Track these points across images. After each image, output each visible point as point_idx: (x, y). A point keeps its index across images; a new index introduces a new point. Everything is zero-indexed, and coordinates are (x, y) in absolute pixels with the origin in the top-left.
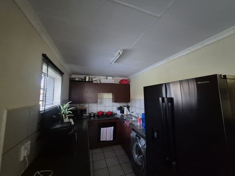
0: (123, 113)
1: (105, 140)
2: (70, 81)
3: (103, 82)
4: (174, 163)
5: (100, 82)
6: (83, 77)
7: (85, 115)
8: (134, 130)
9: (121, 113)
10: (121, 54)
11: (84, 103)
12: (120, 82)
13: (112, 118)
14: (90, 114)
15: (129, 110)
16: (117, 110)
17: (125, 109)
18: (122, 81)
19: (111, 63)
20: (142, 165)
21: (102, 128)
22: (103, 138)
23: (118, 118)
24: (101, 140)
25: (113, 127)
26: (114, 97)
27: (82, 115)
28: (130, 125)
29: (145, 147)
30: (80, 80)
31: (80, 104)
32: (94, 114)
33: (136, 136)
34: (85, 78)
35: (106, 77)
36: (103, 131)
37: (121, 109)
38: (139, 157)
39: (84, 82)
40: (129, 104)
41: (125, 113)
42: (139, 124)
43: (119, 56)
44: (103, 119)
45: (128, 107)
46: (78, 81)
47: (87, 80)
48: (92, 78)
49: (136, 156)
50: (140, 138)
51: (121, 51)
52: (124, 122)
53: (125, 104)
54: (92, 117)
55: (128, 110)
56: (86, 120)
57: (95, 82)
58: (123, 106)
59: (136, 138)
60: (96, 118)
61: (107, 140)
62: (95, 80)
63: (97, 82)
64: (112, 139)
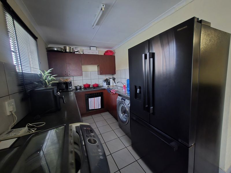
0: (110, 85)
1: (94, 109)
2: (47, 51)
3: (86, 53)
4: (152, 107)
5: (83, 53)
6: (62, 47)
7: (70, 87)
8: (120, 95)
9: (107, 85)
10: (103, 9)
11: (68, 76)
12: (104, 54)
13: (99, 89)
14: (76, 87)
15: (115, 82)
16: (104, 83)
17: (111, 81)
18: (107, 52)
19: (93, 26)
20: (127, 120)
21: (89, 99)
22: (91, 107)
23: (104, 89)
24: (90, 109)
25: (100, 97)
26: (99, 70)
27: (68, 88)
28: (116, 92)
29: (130, 105)
30: (59, 50)
31: (64, 77)
32: (81, 87)
33: (122, 99)
34: (65, 48)
35: (89, 48)
36: (91, 102)
37: (107, 82)
38: (124, 115)
39: (64, 52)
40: (115, 76)
41: (111, 84)
42: (124, 90)
43: (101, 13)
44: (90, 90)
45: (114, 79)
46: (57, 51)
47: (68, 51)
48: (73, 48)
49: (122, 115)
50: (125, 100)
51: (103, 6)
52: (110, 91)
53: (111, 77)
54: (78, 89)
55: (113, 82)
56: (72, 92)
57: (78, 53)
58: (108, 79)
59: (122, 101)
60: (83, 90)
61: (95, 108)
62: (76, 51)
63: (80, 53)
64: (100, 107)
